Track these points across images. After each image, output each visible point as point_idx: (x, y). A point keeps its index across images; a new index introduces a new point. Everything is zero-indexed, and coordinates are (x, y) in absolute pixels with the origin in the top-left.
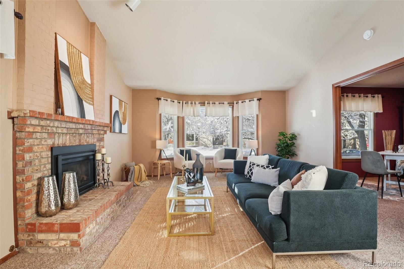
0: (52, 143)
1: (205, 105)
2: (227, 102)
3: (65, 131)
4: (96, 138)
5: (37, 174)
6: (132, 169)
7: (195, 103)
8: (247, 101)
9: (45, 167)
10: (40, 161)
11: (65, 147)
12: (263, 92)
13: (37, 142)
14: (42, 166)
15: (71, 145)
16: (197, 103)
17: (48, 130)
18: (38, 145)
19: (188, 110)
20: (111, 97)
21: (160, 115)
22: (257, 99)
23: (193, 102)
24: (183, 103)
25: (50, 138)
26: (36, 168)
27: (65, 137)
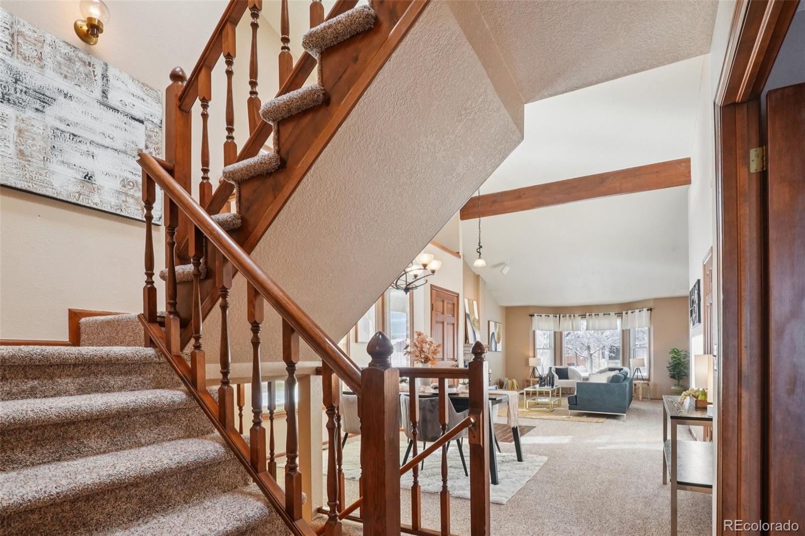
1: (585, 318)
2: (614, 313)
6: (505, 383)
7: (574, 316)
8: (637, 311)
12: (656, 300)
16: (576, 315)
19: (566, 324)
20: (489, 322)
21: (534, 332)
22: (646, 309)
23: (572, 315)
24: (560, 317)
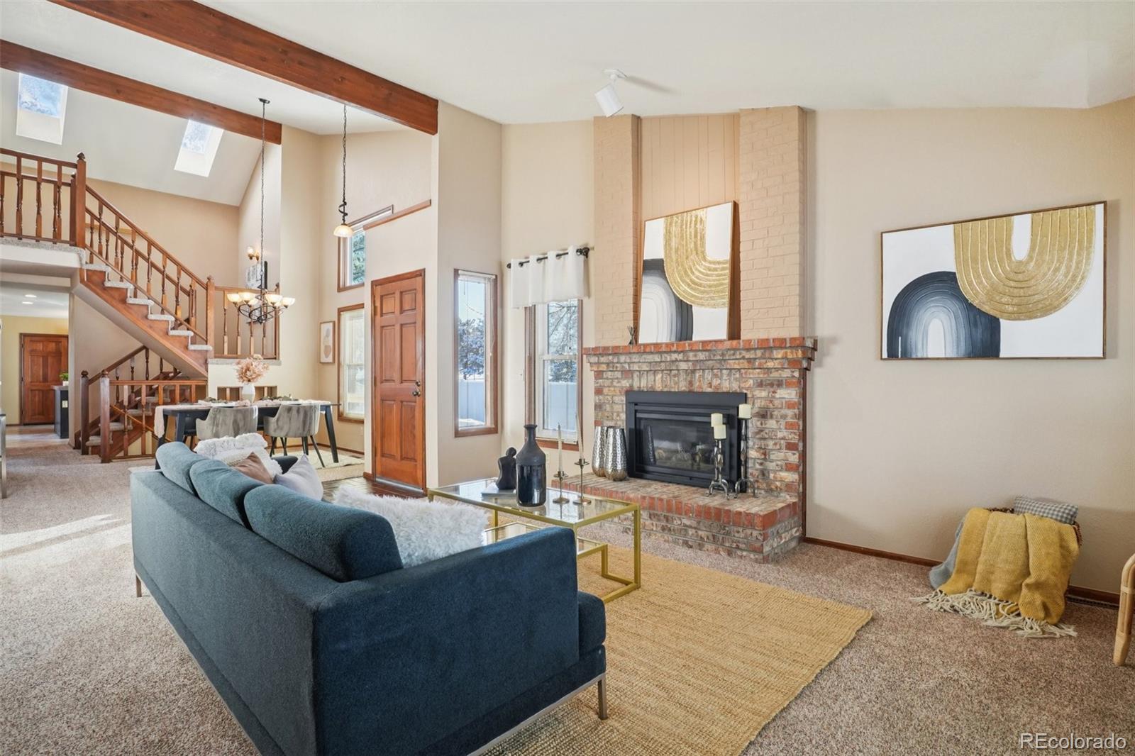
0: (628, 385)
3: (645, 367)
4: (751, 378)
5: (607, 422)
9: (618, 415)
10: (612, 407)
11: (652, 392)
13: (608, 383)
14: (615, 414)
15: (665, 390)
17: (617, 367)
18: (609, 387)
25: (626, 378)
26: (606, 414)
27: (653, 377)
